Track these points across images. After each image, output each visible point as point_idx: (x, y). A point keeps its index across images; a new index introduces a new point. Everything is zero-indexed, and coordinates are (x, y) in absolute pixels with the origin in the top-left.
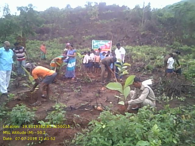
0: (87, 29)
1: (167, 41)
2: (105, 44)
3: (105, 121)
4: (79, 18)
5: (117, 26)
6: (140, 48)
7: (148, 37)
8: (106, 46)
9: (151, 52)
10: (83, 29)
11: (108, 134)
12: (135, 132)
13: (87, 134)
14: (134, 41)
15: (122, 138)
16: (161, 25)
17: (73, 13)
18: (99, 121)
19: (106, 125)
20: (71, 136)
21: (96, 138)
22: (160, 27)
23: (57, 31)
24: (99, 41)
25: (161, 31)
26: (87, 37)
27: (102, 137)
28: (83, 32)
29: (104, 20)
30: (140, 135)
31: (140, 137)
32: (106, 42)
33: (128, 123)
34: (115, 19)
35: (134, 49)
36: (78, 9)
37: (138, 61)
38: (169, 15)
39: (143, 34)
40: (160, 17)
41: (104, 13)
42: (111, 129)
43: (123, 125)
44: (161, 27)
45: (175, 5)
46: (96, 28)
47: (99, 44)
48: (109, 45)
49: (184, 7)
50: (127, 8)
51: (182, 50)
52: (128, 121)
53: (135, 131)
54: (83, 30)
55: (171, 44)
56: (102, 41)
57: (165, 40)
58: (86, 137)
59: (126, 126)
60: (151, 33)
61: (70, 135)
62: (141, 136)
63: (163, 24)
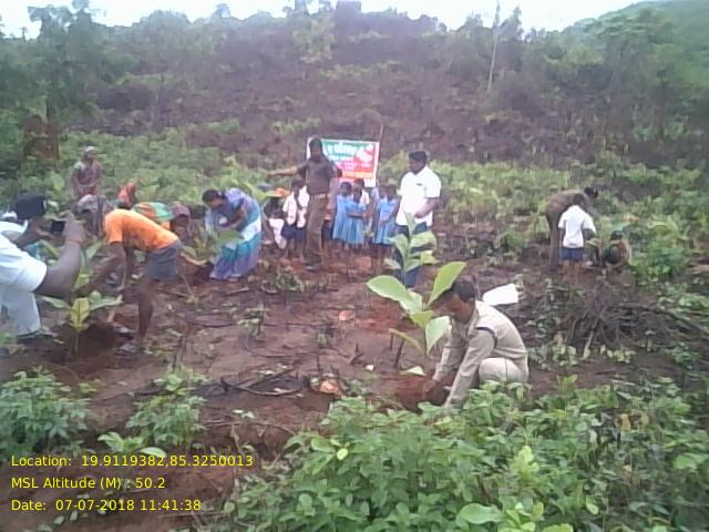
0: (290, 96)
1: (575, 147)
2: (353, 154)
3: (346, 435)
4: (261, 56)
5: (398, 90)
6: (481, 172)
7: (508, 133)
8: (356, 159)
9: (518, 188)
10: (274, 97)
11: (357, 479)
12: (453, 475)
13: (278, 480)
14: (460, 146)
15: (407, 495)
16: (558, 89)
17: (241, 37)
18: (326, 433)
19: (348, 448)
20: (220, 489)
21: (313, 495)
22: (554, 99)
23: (179, 101)
24: (333, 144)
25: (555, 114)
26: (289, 126)
27: (335, 490)
28: (276, 108)
29: (351, 66)
30: (469, 485)
31: (472, 492)
32: (358, 146)
33: (431, 442)
34: (391, 62)
35: (459, 172)
36: (260, 23)
37: (470, 219)
38: (584, 55)
39: (492, 121)
40: (555, 62)
41: (353, 39)
42: (368, 463)
43: (411, 448)
44: (557, 97)
45: (607, 21)
46: (323, 93)
47: (335, 154)
48: (370, 158)
49: (640, 28)
50: (437, 25)
51: (627, 183)
52: (429, 435)
53: (453, 469)
54: (276, 100)
55: (591, 161)
56: (345, 144)
57: (569, 146)
58: (278, 491)
59: (422, 451)
60: (520, 120)
61: (219, 485)
62: (474, 487)
63: (563, 85)
